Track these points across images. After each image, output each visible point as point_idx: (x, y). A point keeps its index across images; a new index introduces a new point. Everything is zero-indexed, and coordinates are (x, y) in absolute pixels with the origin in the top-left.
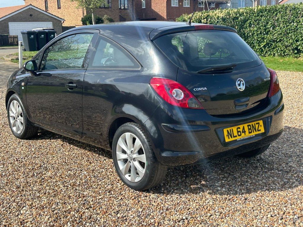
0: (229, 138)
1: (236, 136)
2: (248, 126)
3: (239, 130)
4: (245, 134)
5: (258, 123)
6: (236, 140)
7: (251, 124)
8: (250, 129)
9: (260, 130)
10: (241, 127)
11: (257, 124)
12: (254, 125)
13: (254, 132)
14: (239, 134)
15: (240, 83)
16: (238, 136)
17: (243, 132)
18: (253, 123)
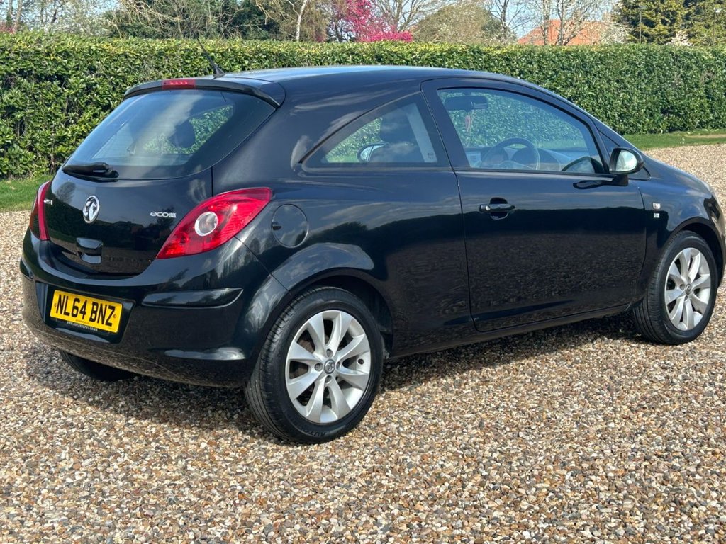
0: (57, 312)
1: (68, 314)
2: (94, 304)
3: (77, 304)
4: (83, 318)
5: (113, 308)
6: (66, 321)
7: (99, 302)
8: (95, 312)
9: (110, 325)
10: (83, 299)
11: (110, 307)
12: (104, 307)
13: (98, 322)
14: (75, 312)
15: (90, 205)
16: (71, 315)
17: (81, 312)
18: (104, 303)
